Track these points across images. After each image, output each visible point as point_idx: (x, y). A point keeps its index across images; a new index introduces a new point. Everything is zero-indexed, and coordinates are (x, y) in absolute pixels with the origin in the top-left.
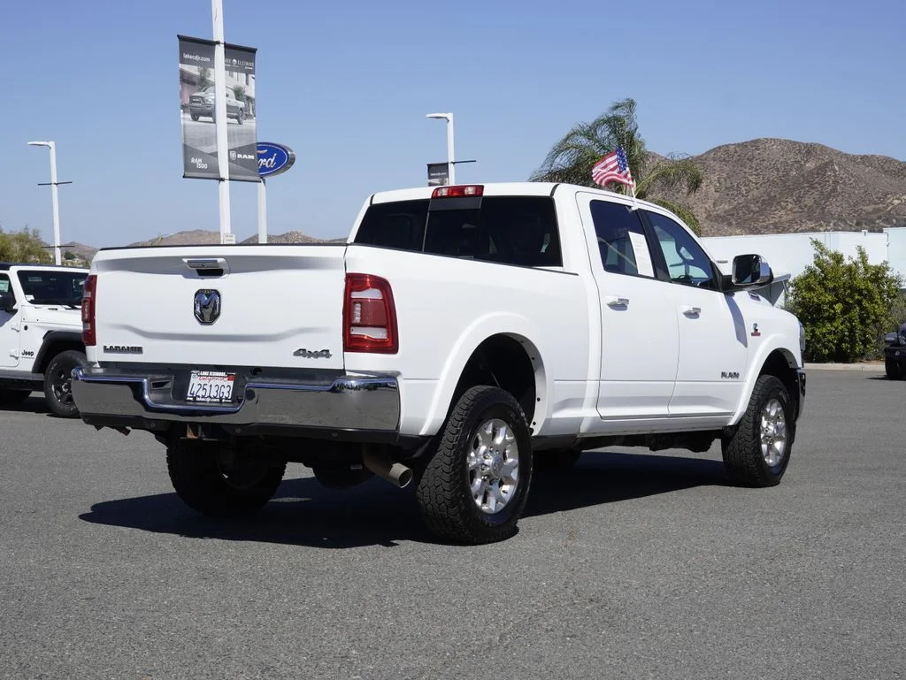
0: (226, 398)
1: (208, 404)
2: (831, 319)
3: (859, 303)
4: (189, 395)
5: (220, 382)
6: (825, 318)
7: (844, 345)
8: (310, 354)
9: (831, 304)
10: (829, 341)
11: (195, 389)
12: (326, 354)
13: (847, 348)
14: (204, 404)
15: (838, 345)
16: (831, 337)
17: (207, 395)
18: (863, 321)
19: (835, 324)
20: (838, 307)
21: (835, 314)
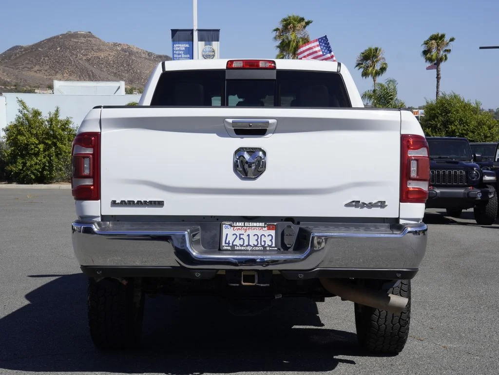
0: (270, 246)
1: (250, 252)
2: (37, 155)
3: (55, 144)
4: (224, 244)
5: (259, 232)
6: (32, 154)
7: (45, 173)
8: (364, 205)
9: (36, 145)
10: (36, 170)
11: (231, 239)
12: (382, 205)
13: (47, 175)
14: (245, 252)
15: (41, 173)
16: (37, 167)
17: (246, 243)
18: (57, 155)
19: (39, 158)
20: (41, 147)
21: (39, 152)
